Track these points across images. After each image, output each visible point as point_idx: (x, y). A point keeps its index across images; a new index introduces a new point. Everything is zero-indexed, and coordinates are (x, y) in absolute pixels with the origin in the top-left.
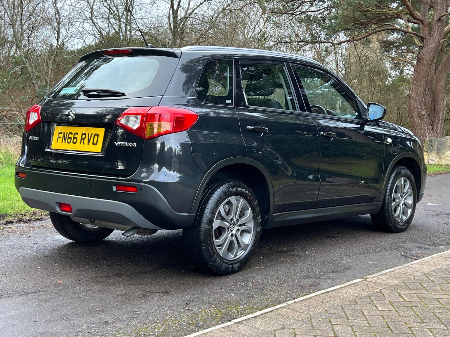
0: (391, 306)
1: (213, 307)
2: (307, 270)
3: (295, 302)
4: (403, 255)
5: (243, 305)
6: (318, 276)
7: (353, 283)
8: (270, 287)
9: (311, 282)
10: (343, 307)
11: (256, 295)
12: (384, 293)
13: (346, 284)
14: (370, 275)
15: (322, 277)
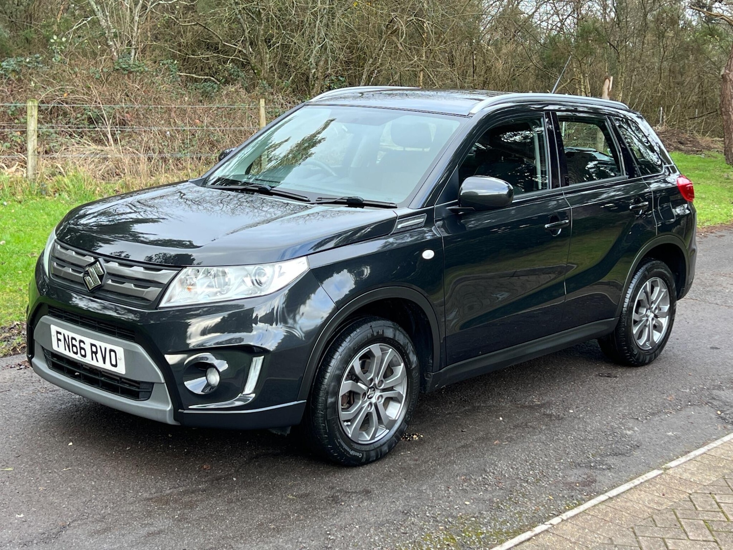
0: (708, 532)
1: (442, 530)
2: (575, 449)
3: (563, 520)
4: (720, 417)
5: (485, 525)
6: (592, 464)
7: (646, 479)
8: (521, 485)
9: (583, 476)
10: (636, 531)
11: (502, 504)
12: (695, 503)
13: (637, 482)
14: (672, 460)
15: (598, 467)
